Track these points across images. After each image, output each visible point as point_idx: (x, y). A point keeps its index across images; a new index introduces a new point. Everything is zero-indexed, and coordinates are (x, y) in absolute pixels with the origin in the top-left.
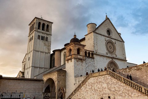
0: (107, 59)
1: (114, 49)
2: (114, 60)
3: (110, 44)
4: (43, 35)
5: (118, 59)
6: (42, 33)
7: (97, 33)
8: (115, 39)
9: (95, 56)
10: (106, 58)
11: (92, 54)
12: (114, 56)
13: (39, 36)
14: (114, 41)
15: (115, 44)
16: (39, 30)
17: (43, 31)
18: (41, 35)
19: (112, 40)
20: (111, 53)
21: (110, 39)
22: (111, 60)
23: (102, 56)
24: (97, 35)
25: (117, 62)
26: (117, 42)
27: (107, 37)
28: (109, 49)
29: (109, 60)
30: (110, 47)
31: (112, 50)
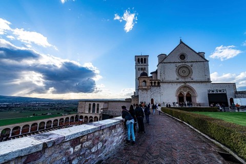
1: (190, 72)
2: (188, 84)
3: (184, 69)
4: (142, 67)
5: (194, 82)
8: (192, 62)
9: (161, 84)
10: (176, 84)
11: (159, 83)
12: (189, 80)
13: (139, 68)
14: (189, 64)
15: (192, 66)
16: (139, 64)
17: (142, 64)
18: (140, 67)
19: (186, 64)
20: (184, 77)
21: (183, 64)
22: (183, 84)
23: (170, 82)
24: (165, 64)
25: (191, 85)
26: (194, 64)
27: (179, 62)
28: (182, 74)
29: (179, 85)
30: (184, 72)
31: (186, 74)
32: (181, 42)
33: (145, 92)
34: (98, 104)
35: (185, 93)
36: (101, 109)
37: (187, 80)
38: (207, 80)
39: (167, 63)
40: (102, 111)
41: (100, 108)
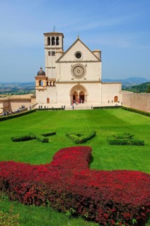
0: (71, 85)
2: (81, 84)
3: (79, 68)
5: (87, 82)
6: (53, 49)
8: (87, 61)
11: (54, 83)
13: (49, 52)
14: (84, 64)
15: (86, 66)
16: (49, 47)
17: (53, 47)
20: (78, 77)
21: (78, 63)
22: (76, 84)
23: (65, 82)
24: (61, 64)
25: (84, 85)
26: (88, 64)
27: (74, 62)
30: (78, 71)
31: (80, 74)
32: (78, 39)
33: (41, 92)
35: (79, 92)
37: (80, 80)
38: (98, 80)
39: (63, 62)
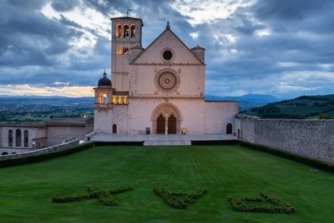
0: (154, 102)
1: (176, 82)
2: (171, 101)
3: (169, 76)
4: (126, 45)
5: (181, 98)
7: (137, 64)
8: (180, 65)
10: (153, 100)
12: (173, 95)
15: (179, 72)
17: (125, 40)
18: (122, 46)
19: (173, 67)
20: (167, 90)
21: (168, 67)
22: (163, 101)
23: (144, 98)
24: (138, 67)
25: (176, 103)
26: (184, 69)
27: (160, 64)
28: (164, 85)
29: (158, 103)
30: (167, 81)
31: (170, 85)
32: (168, 28)
33: (103, 113)
34: (26, 132)
35: (167, 116)
36: (33, 140)
37: (170, 95)
38: (199, 95)
39: (141, 64)
40: (34, 143)
41: (30, 138)
